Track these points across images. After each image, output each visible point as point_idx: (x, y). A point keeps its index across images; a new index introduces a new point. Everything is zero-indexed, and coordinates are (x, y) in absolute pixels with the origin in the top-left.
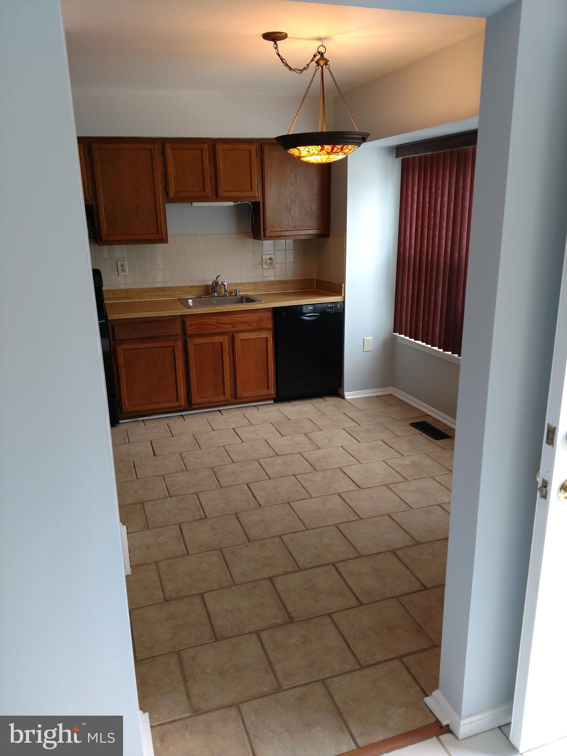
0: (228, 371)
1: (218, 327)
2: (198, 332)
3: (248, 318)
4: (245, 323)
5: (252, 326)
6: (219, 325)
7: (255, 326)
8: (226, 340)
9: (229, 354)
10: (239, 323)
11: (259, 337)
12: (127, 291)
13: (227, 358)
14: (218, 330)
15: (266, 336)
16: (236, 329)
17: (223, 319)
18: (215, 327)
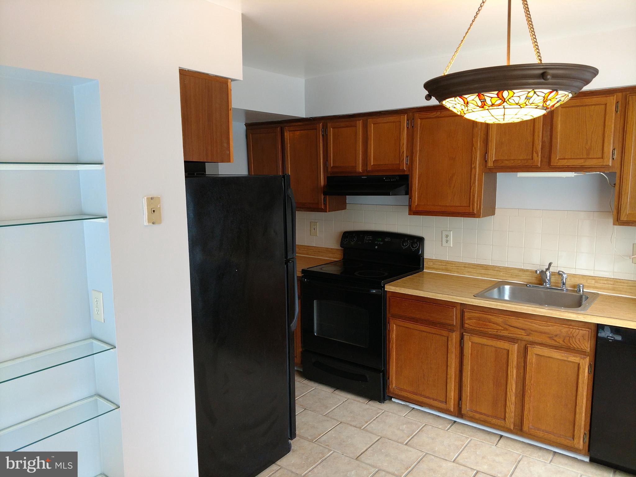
0: (514, 390)
1: (506, 329)
2: (478, 329)
3: (550, 328)
4: (545, 333)
5: (556, 341)
6: (507, 327)
7: (561, 342)
8: (515, 348)
9: (518, 368)
10: (536, 331)
11: (566, 359)
12: (447, 262)
13: (513, 373)
14: (505, 333)
15: (578, 362)
16: (530, 338)
17: (514, 321)
18: (500, 328)
